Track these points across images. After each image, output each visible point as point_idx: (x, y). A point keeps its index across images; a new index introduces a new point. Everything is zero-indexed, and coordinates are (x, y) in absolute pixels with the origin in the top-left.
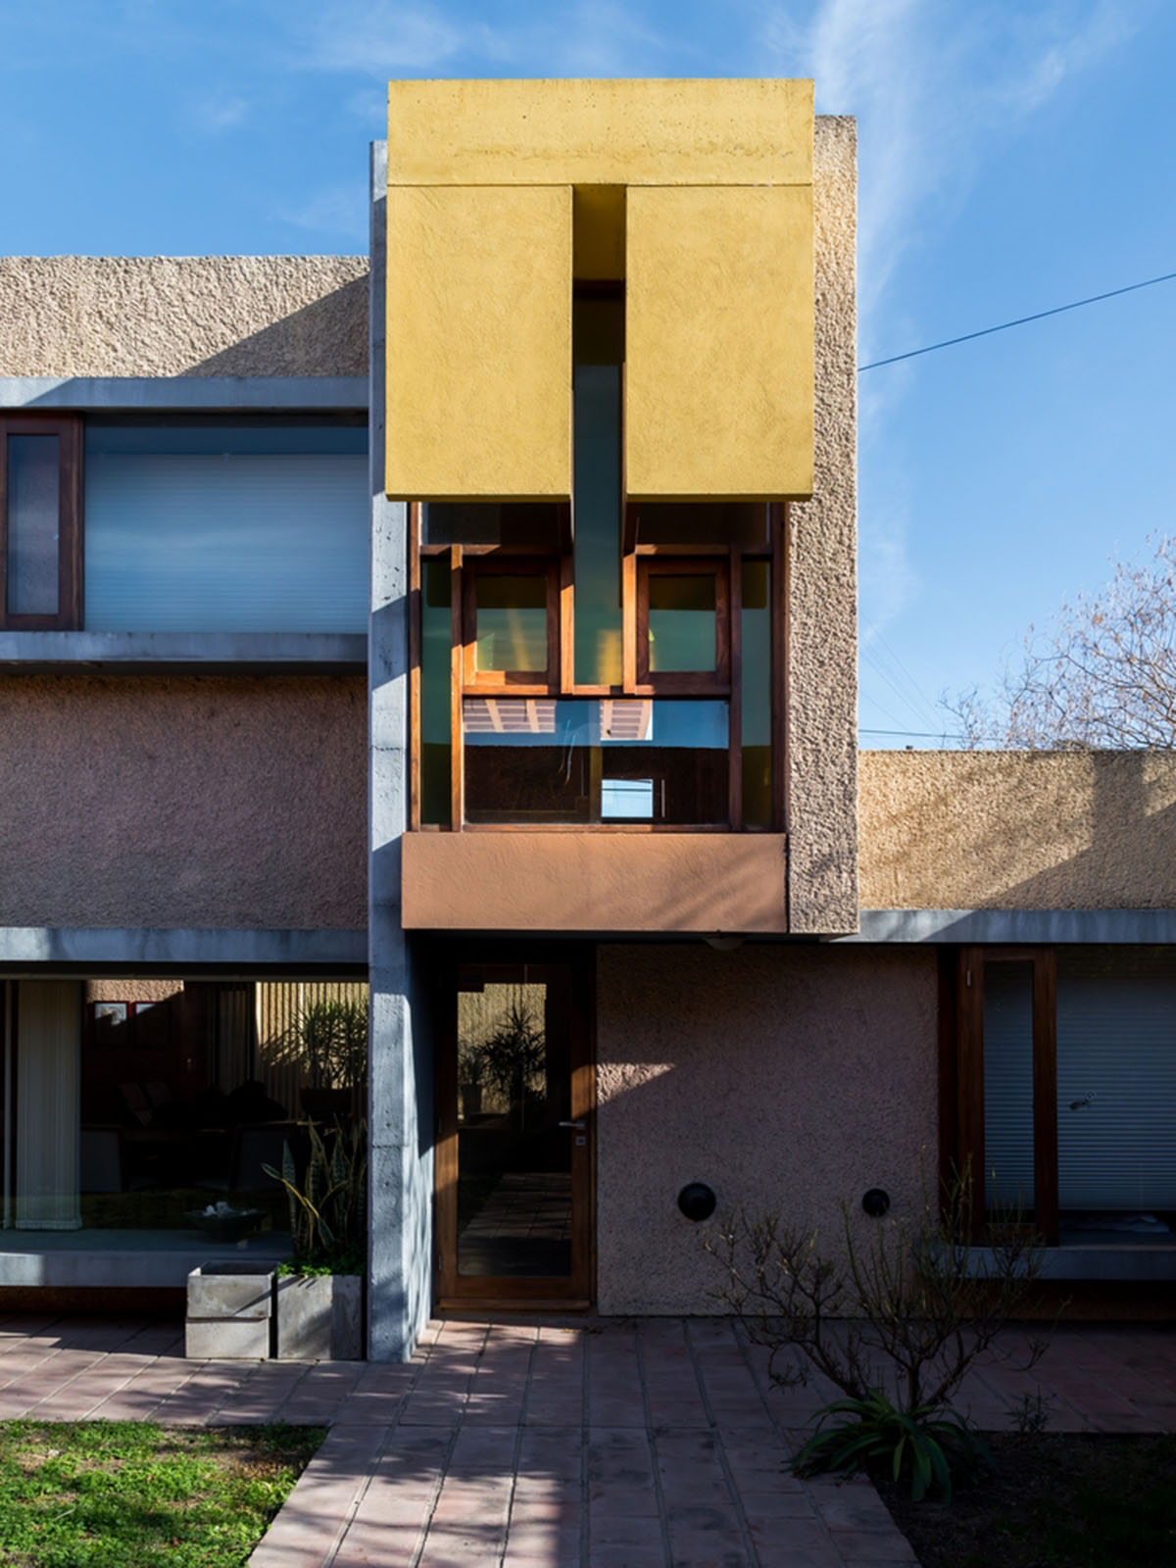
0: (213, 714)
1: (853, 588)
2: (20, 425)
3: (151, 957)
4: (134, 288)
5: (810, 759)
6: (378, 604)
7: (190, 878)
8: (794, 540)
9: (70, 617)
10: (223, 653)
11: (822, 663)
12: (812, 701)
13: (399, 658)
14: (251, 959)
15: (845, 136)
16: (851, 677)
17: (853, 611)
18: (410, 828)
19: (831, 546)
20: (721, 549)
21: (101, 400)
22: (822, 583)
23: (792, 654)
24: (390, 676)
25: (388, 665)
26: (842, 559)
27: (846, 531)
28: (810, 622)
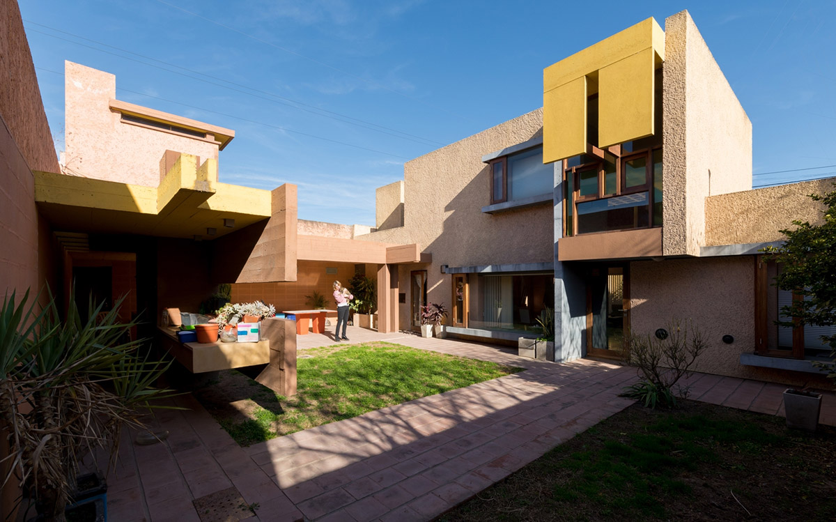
0: (535, 214)
1: (685, 151)
2: (496, 161)
3: (517, 270)
4: (519, 123)
5: (670, 205)
6: (555, 186)
7: (531, 252)
8: (664, 142)
9: (505, 200)
10: (532, 201)
11: (674, 176)
12: (671, 188)
13: (560, 197)
14: (536, 269)
15: (682, 17)
16: (684, 178)
17: (685, 159)
18: (563, 237)
19: (678, 140)
20: (645, 150)
21: (508, 152)
22: (674, 153)
23: (664, 175)
24: (558, 202)
25: (558, 199)
26: (681, 144)
27: (682, 135)
28: (670, 165)
